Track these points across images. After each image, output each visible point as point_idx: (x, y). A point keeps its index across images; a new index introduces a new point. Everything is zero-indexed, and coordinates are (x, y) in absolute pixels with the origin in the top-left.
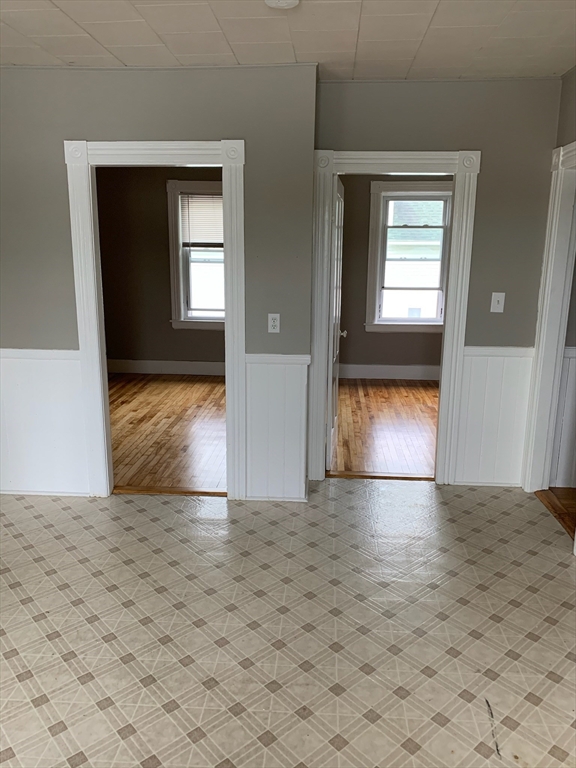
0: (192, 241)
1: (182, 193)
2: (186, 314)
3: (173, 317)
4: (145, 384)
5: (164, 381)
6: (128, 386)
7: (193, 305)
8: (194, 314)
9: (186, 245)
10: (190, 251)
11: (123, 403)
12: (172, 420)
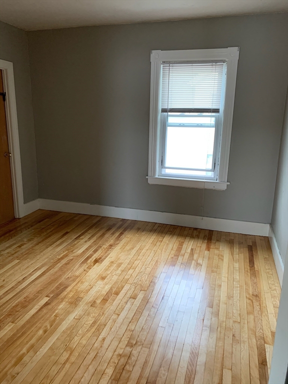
0: (171, 107)
1: (164, 62)
2: (160, 171)
3: (149, 174)
4: (121, 234)
5: (139, 229)
6: (107, 236)
7: (168, 163)
8: (168, 171)
9: (164, 111)
10: (168, 116)
11: (96, 261)
12: (138, 302)
